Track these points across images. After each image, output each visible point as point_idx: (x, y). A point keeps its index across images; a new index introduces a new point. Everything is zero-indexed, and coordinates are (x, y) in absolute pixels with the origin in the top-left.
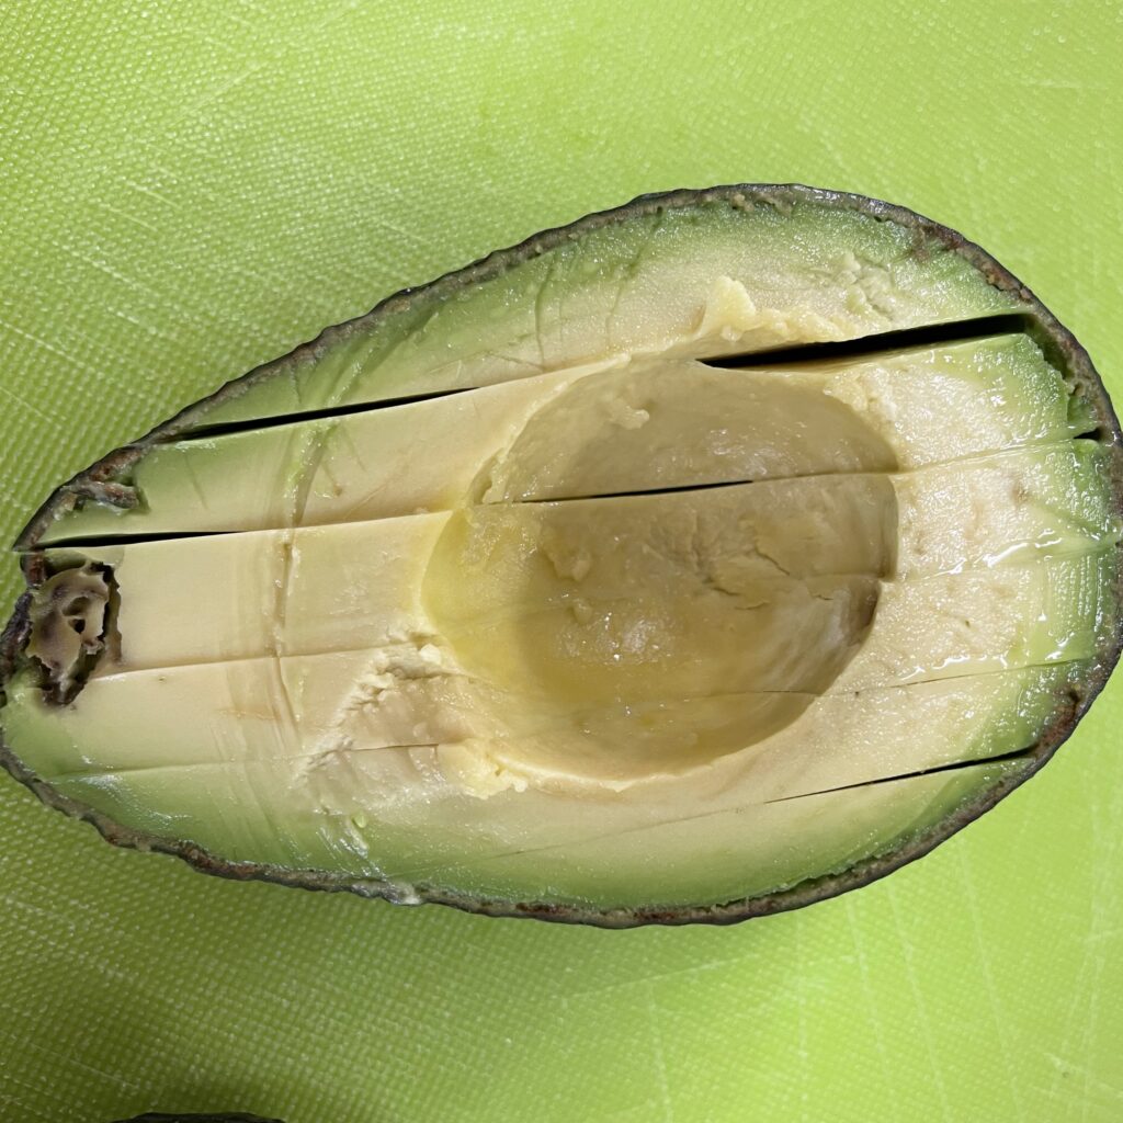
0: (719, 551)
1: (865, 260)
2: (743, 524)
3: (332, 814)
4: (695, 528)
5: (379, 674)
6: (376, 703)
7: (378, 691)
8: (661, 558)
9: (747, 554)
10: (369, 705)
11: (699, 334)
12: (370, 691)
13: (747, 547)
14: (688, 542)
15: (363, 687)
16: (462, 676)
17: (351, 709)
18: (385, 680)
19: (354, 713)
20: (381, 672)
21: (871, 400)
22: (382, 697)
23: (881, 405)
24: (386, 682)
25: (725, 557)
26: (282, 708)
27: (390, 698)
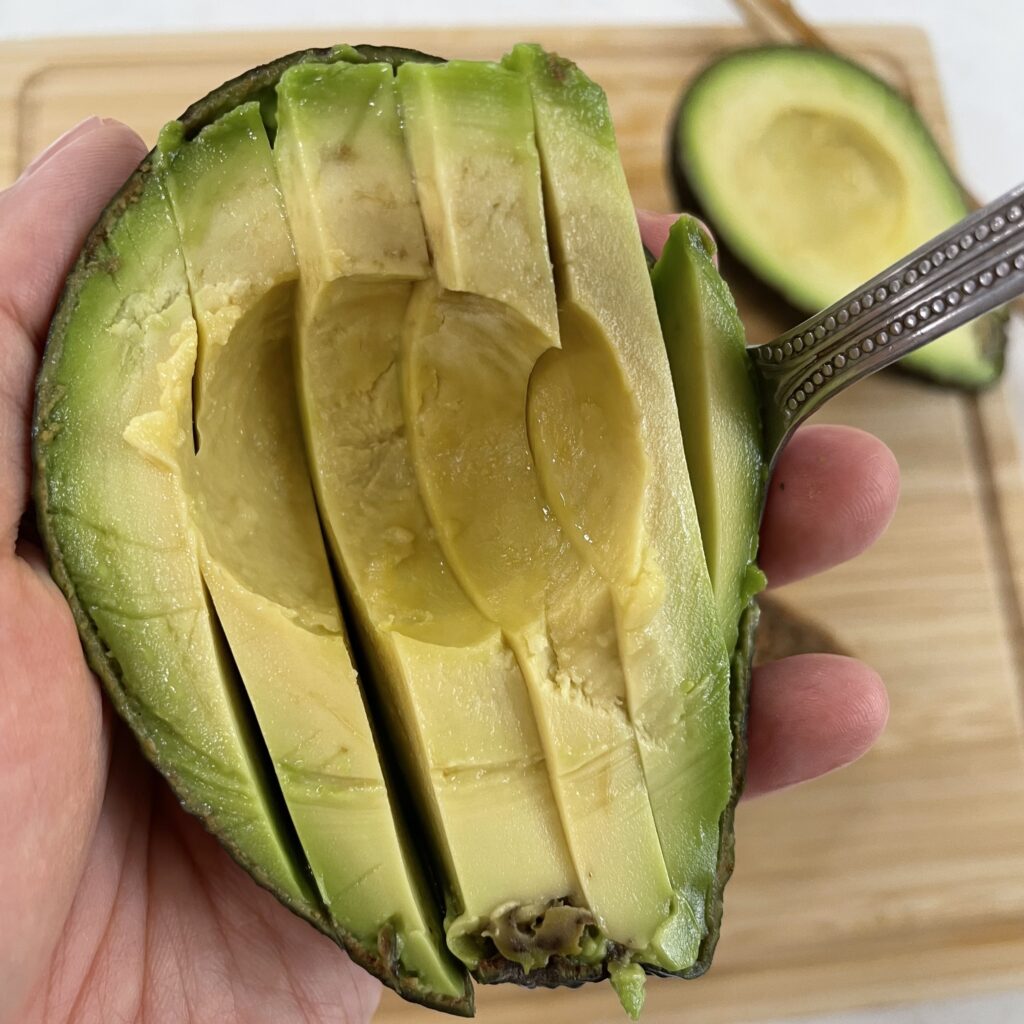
0: (371, 426)
1: (118, 315)
2: (344, 404)
3: (684, 712)
4: (350, 448)
5: (559, 687)
6: (584, 684)
7: (572, 683)
8: (378, 474)
9: (371, 400)
10: (586, 690)
11: (175, 465)
12: (574, 691)
13: (365, 399)
14: (364, 454)
15: (573, 698)
16: (546, 617)
17: (592, 704)
18: (562, 681)
19: (595, 701)
20: (557, 685)
21: (231, 302)
22: (578, 680)
23: (235, 293)
24: (564, 678)
25: (375, 420)
26: (600, 764)
27: (579, 673)
